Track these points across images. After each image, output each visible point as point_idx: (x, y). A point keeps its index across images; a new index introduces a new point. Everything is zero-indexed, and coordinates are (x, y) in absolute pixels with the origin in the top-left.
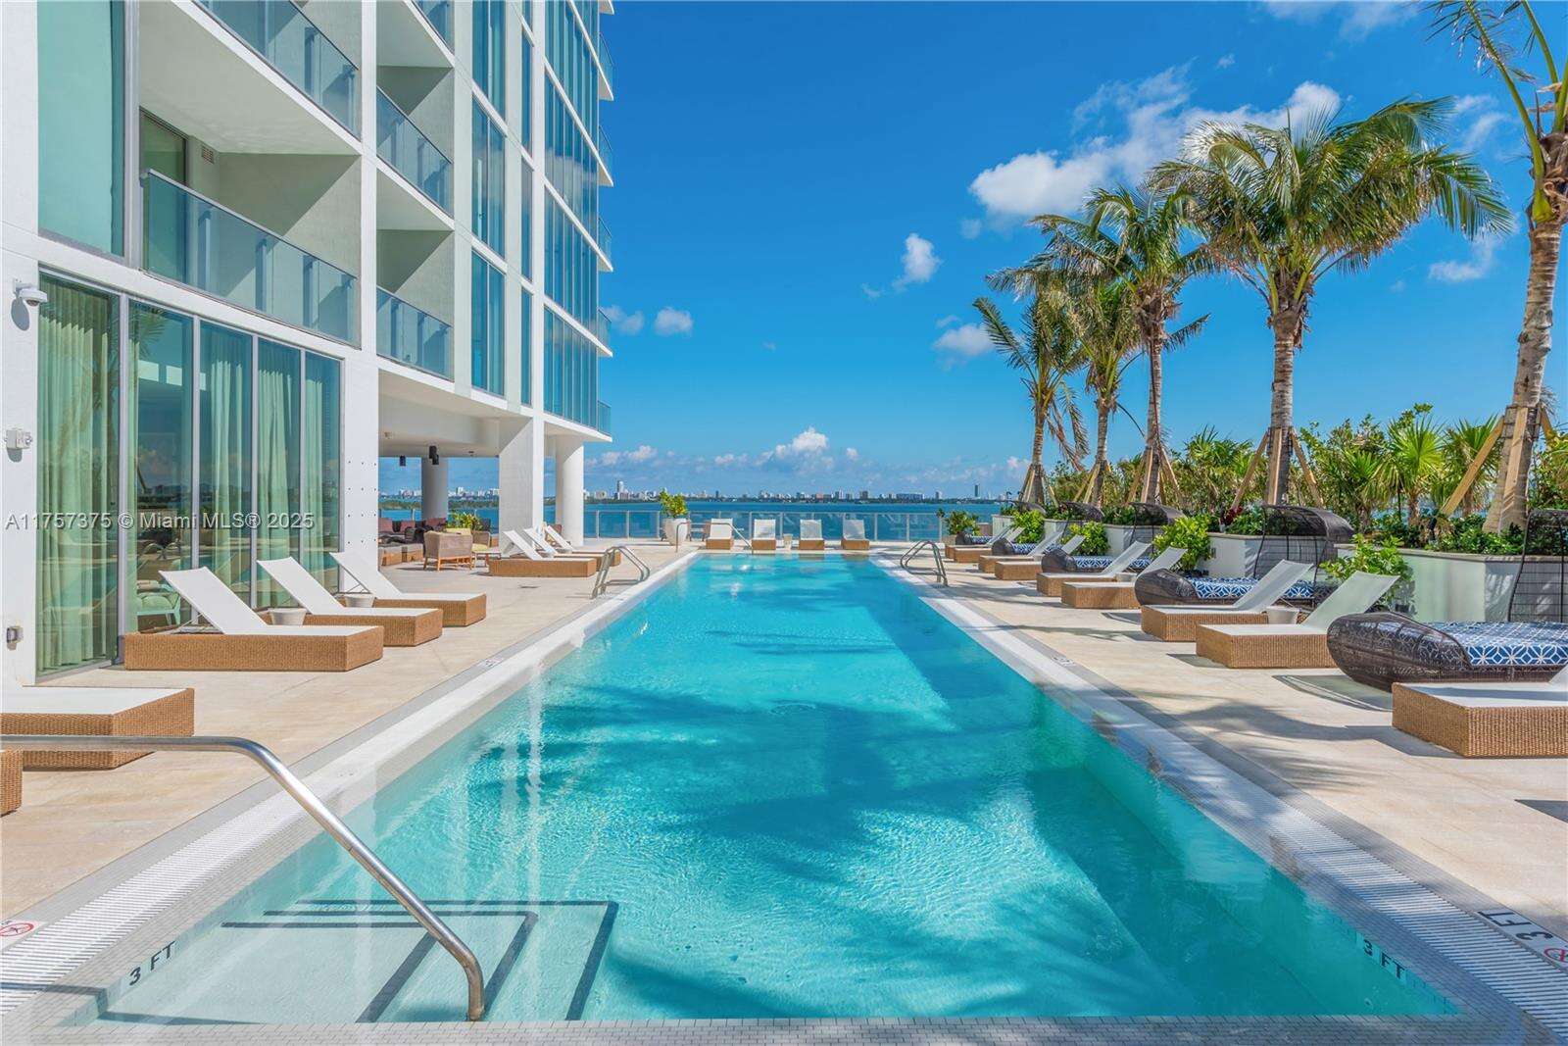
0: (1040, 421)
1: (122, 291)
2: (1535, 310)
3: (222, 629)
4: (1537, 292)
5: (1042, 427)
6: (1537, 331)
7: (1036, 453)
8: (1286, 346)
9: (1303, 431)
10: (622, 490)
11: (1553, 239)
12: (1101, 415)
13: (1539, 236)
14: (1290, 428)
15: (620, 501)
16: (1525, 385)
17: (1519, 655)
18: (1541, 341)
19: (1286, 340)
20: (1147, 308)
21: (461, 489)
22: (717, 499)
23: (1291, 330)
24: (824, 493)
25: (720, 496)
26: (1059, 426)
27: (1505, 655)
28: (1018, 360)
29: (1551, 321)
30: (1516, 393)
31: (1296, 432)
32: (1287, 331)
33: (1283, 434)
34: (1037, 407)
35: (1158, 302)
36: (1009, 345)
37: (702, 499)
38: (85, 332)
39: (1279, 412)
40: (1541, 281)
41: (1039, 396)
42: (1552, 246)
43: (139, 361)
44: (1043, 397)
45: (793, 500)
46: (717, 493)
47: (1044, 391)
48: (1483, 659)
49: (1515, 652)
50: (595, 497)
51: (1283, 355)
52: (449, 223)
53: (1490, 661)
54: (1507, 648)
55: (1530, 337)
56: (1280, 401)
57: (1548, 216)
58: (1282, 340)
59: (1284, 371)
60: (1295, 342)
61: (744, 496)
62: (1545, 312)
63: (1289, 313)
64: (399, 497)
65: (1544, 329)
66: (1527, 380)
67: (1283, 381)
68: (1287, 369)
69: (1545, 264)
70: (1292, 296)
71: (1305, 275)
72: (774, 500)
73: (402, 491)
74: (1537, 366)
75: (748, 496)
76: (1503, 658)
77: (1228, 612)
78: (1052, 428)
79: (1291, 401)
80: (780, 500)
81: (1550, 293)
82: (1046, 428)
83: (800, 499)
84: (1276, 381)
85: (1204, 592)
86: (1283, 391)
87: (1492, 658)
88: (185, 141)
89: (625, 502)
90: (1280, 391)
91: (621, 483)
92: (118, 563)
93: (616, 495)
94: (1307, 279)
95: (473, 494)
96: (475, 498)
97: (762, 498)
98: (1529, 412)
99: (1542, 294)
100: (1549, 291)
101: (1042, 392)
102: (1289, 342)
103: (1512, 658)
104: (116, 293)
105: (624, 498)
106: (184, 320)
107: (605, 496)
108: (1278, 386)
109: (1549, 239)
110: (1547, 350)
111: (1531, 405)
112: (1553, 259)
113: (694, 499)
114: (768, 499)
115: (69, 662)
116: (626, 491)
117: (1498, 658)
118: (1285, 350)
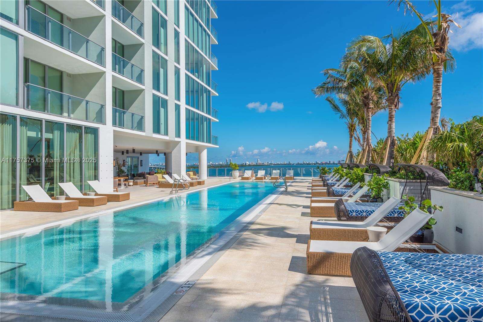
0: (351, 136)
1: (18, 115)
2: (435, 93)
3: (35, 201)
4: (435, 87)
5: (352, 138)
6: (436, 101)
7: (350, 147)
8: (392, 109)
9: (398, 138)
10: (259, 162)
11: (439, 68)
12: (363, 134)
13: (435, 67)
14: (394, 137)
15: (259, 165)
16: (433, 120)
17: (367, 213)
18: (437, 104)
19: (392, 106)
20: (365, 97)
21: (211, 162)
22: (289, 164)
23: (393, 103)
24: (325, 162)
25: (290, 163)
26: (358, 137)
27: (362, 213)
28: (343, 116)
29: (440, 97)
30: (431, 123)
31: (395, 138)
32: (392, 103)
33: (391, 139)
34: (350, 131)
35: (368, 95)
36: (339, 111)
37: (284, 164)
38: (9, 126)
39: (390, 132)
40: (436, 83)
41: (350, 128)
42: (439, 70)
43: (28, 132)
44: (352, 128)
45: (315, 164)
46: (289, 162)
47: (352, 126)
48: (354, 214)
49: (365, 212)
50: (251, 164)
51: (390, 112)
52: (143, 87)
53: (357, 215)
54: (363, 211)
55: (433, 103)
56: (390, 128)
57: (437, 60)
58: (390, 106)
59: (391, 117)
60: (395, 107)
61: (298, 163)
62: (437, 94)
63: (391, 97)
64: (193, 165)
65: (438, 100)
66: (433, 118)
67: (391, 121)
68: (392, 117)
69: (437, 77)
70: (392, 91)
71: (396, 84)
72: (308, 164)
73: (195, 163)
74: (436, 113)
75: (300, 163)
76: (351, 214)
77: (335, 199)
78: (355, 138)
79: (394, 127)
80: (310, 164)
81: (439, 87)
82: (353, 138)
83: (318, 164)
84: (389, 121)
85: (337, 193)
86: (391, 124)
87: (357, 214)
88: (61, 73)
89: (260, 165)
90: (390, 124)
91: (259, 159)
92: (16, 184)
93: (257, 163)
94: (397, 85)
95: (214, 164)
96: (215, 165)
97: (304, 163)
98: (434, 129)
99: (436, 87)
100: (439, 86)
101: (351, 126)
102: (393, 107)
103: (364, 214)
104: (16, 115)
105: (260, 164)
106: (40, 121)
107: (254, 164)
108: (389, 123)
109: (437, 68)
110: (439, 107)
111: (435, 127)
112: (440, 75)
113: (282, 164)
114: (306, 164)
115: (4, 208)
116: (260, 162)
117: (359, 214)
118: (391, 110)
